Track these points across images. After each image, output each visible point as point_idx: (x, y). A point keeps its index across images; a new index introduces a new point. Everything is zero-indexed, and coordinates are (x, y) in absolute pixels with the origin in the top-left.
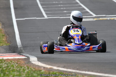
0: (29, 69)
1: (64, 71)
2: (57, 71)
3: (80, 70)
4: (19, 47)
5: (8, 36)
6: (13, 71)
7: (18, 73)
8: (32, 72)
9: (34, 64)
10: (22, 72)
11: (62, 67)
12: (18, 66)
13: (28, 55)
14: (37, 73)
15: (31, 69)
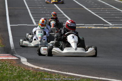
0: (20, 69)
1: (49, 71)
2: (43, 72)
3: (62, 71)
4: (12, 48)
5: (4, 39)
6: (7, 70)
7: (11, 72)
8: (22, 72)
9: (24, 64)
10: (14, 71)
11: (47, 68)
12: (10, 66)
13: (19, 56)
14: (26, 73)
15: (21, 69)
